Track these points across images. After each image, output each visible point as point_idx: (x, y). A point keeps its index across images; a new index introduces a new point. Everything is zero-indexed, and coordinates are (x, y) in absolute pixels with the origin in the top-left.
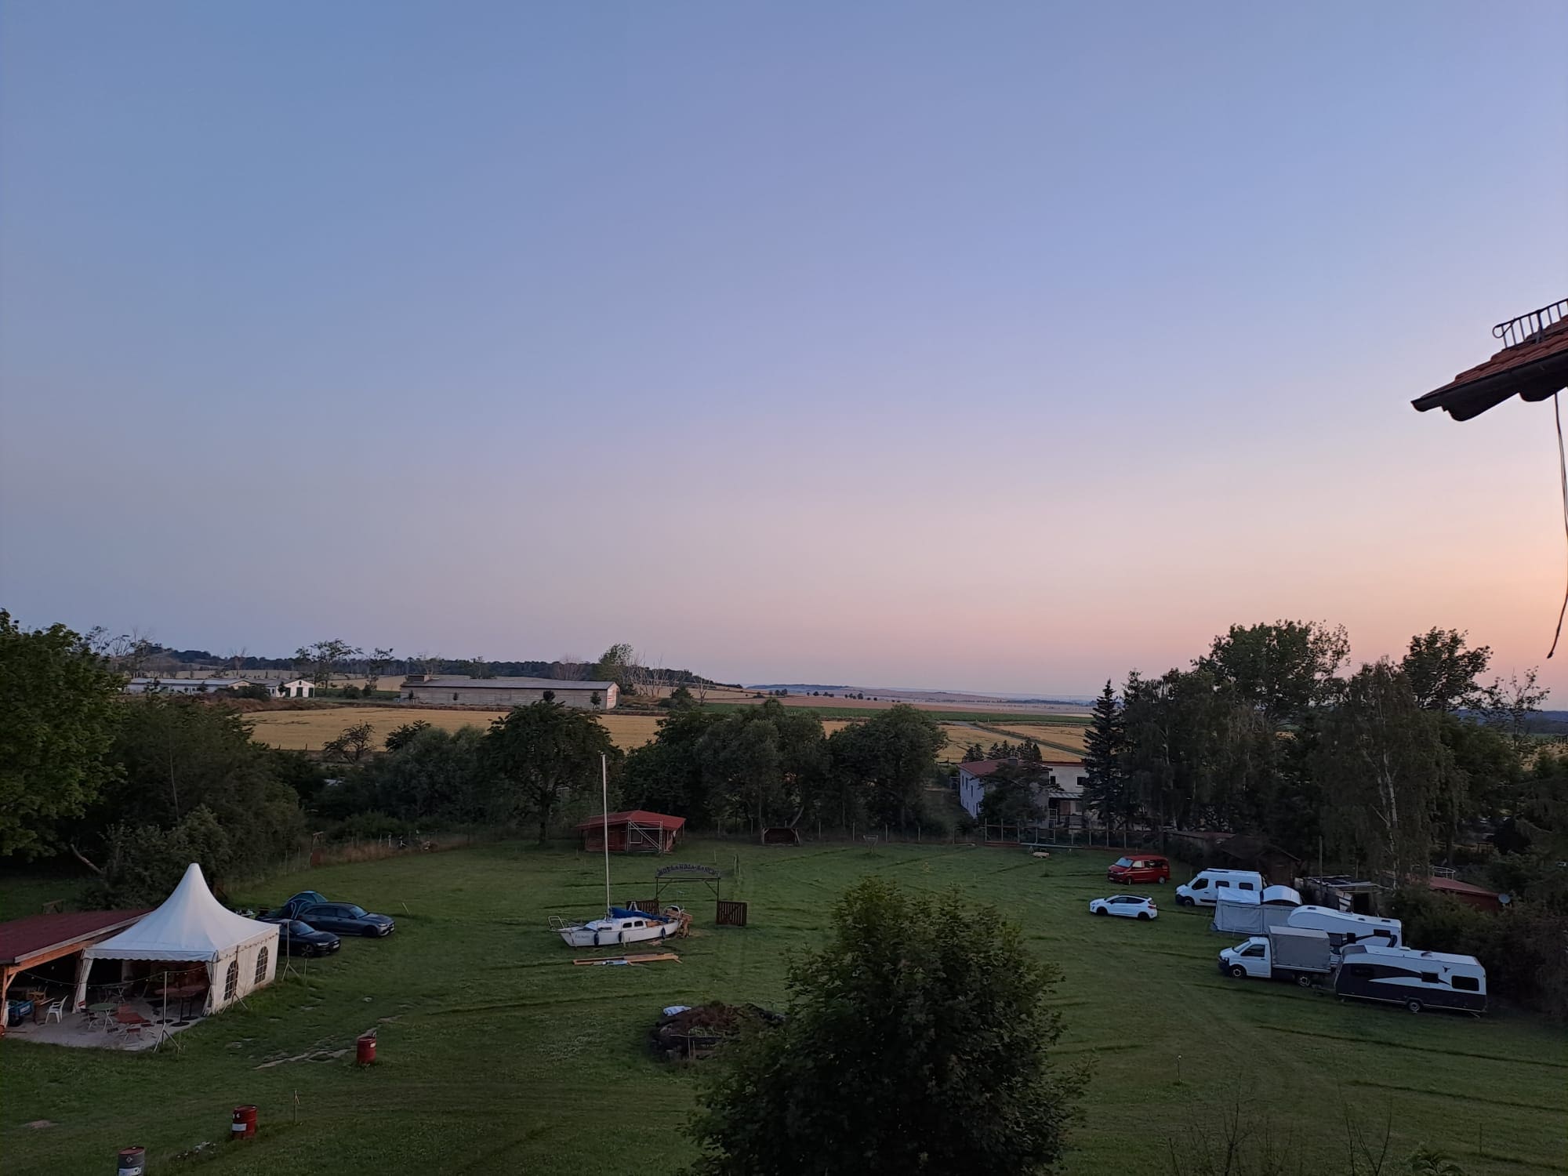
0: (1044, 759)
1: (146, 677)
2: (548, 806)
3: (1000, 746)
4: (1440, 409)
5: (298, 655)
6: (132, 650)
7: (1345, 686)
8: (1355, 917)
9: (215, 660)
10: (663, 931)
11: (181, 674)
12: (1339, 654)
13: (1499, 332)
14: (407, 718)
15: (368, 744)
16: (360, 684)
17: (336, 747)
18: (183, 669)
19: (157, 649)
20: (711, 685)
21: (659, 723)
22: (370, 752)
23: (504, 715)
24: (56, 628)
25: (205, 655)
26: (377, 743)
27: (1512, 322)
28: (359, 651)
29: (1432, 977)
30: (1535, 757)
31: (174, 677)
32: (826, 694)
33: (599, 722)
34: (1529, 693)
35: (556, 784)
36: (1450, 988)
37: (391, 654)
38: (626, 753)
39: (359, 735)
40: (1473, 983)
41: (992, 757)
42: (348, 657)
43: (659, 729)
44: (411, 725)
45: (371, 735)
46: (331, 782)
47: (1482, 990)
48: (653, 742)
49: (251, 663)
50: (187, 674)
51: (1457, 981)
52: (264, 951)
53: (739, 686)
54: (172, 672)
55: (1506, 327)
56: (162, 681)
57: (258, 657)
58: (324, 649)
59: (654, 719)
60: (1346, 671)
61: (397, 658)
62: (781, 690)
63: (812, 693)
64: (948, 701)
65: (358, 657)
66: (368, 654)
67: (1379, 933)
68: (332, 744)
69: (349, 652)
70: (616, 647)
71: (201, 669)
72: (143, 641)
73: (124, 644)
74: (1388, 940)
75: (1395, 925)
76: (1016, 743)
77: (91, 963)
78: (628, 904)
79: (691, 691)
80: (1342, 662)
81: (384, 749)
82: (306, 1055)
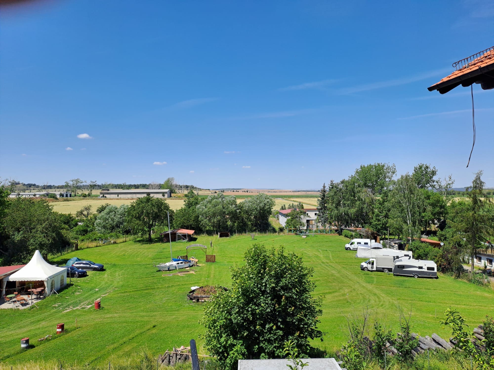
0: (304, 208)
1: (15, 192)
2: (151, 228)
3: (291, 205)
4: (436, 90)
5: (65, 184)
6: (10, 184)
7: (396, 183)
8: (399, 251)
9: (38, 187)
10: (190, 264)
11: (27, 191)
12: (393, 173)
13: (454, 65)
14: (103, 202)
15: (90, 211)
16: (87, 192)
17: (81, 213)
18: (27, 189)
19: (18, 183)
20: (200, 189)
21: (185, 201)
22: (91, 214)
23: (135, 201)
25: (34, 185)
26: (94, 211)
27: (459, 62)
28: (86, 182)
29: (421, 268)
30: (451, 202)
31: (25, 192)
32: (236, 191)
33: (166, 202)
34: (450, 182)
35: (153, 222)
36: (426, 270)
37: (96, 183)
38: (175, 211)
39: (87, 209)
40: (433, 269)
41: (289, 208)
42: (82, 184)
43: (184, 203)
44: (104, 205)
45: (91, 208)
46: (80, 223)
47: (436, 270)
48: (183, 208)
49: (50, 187)
50: (29, 191)
51: (429, 268)
52: (63, 276)
53: (209, 190)
54: (24, 191)
55: (457, 64)
56: (21, 193)
57: (52, 185)
58: (74, 182)
59: (183, 200)
60: (396, 178)
61: (98, 184)
62: (222, 190)
63: (232, 191)
64: (275, 192)
65: (85, 184)
66: (88, 183)
67: (405, 255)
68: (79, 212)
69: (82, 183)
70: (169, 179)
71: (33, 189)
72: (13, 181)
73: (7, 182)
74: (408, 257)
75: (410, 253)
76: (296, 204)
77: (6, 283)
78: (178, 257)
79: (194, 191)
80: (394, 175)
81: (96, 213)
82: (78, 307)
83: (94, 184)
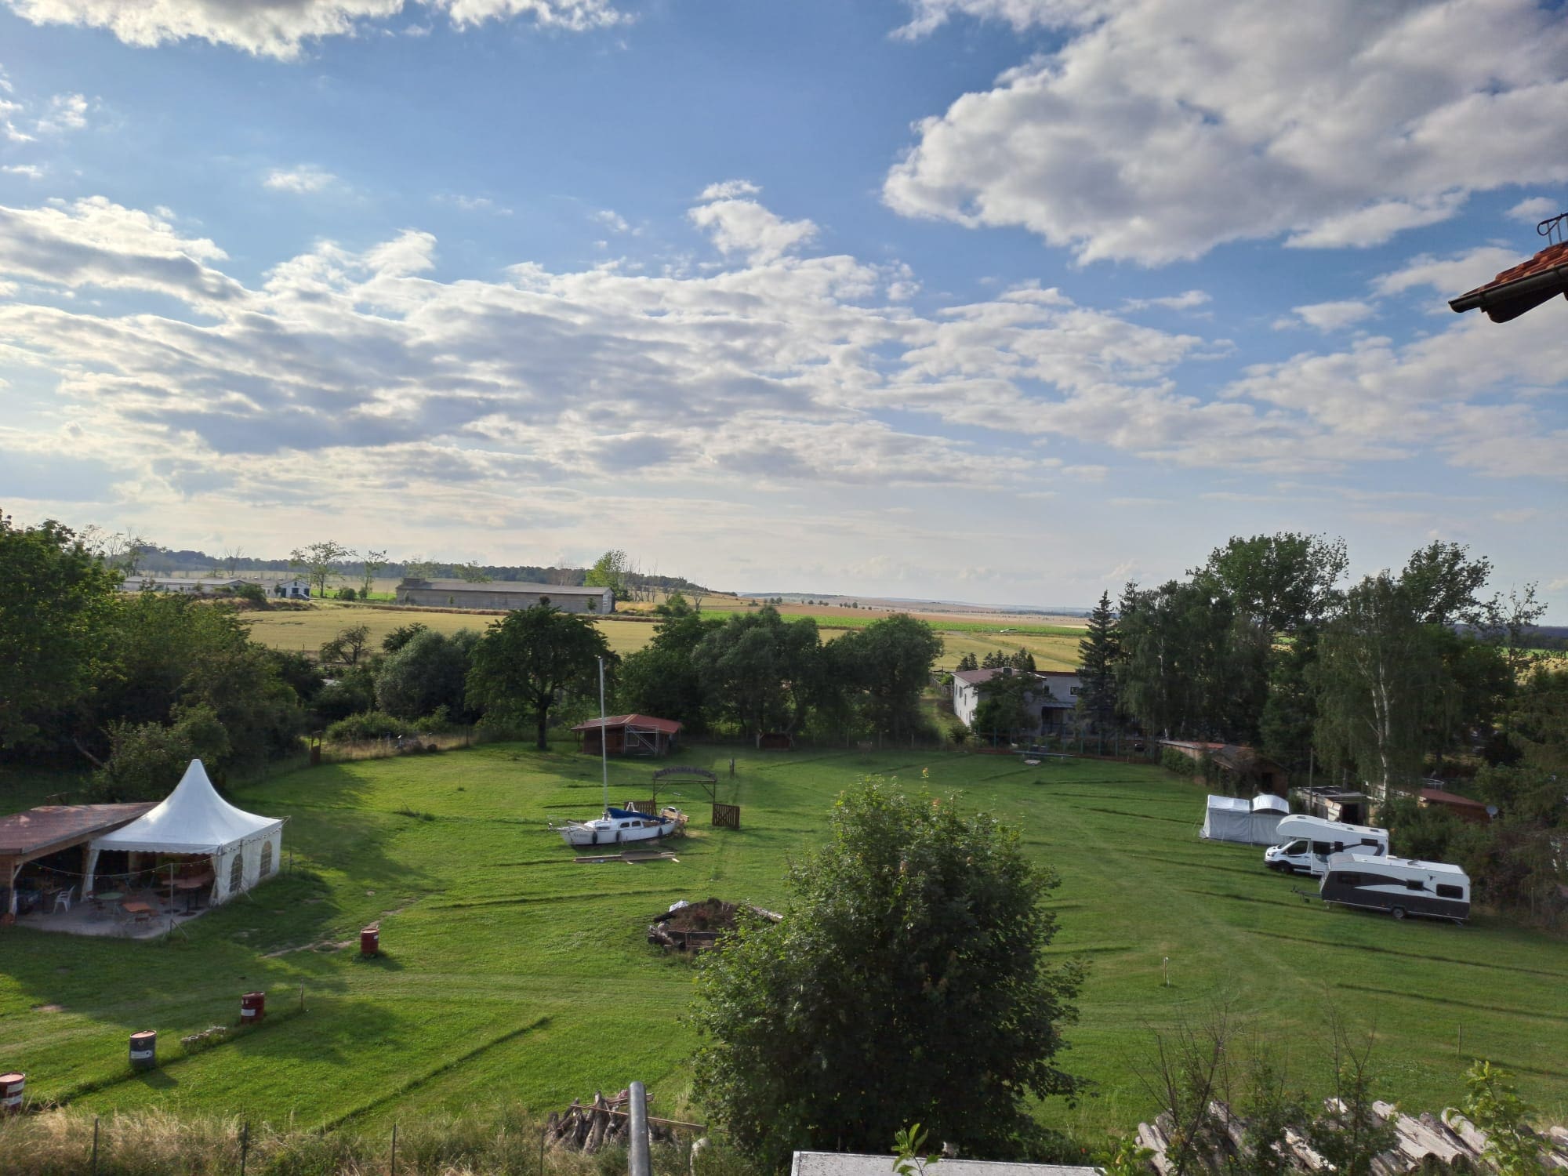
0: (1038, 668)
1: (140, 575)
2: (545, 708)
3: (995, 656)
4: (1478, 310)
5: (292, 557)
6: (127, 549)
7: (1345, 599)
8: (1344, 827)
9: (210, 561)
10: (660, 831)
11: (176, 574)
12: (1338, 567)
13: (1544, 228)
14: (405, 619)
15: (365, 646)
16: (356, 586)
17: (333, 650)
18: (178, 569)
19: (152, 550)
20: (706, 592)
21: (656, 629)
22: (366, 654)
23: (500, 618)
24: (50, 524)
25: (200, 556)
26: (375, 644)
27: (1559, 218)
28: (354, 553)
29: (1417, 885)
30: (1531, 672)
31: (169, 576)
32: (821, 603)
33: (596, 627)
34: (1528, 608)
35: (553, 688)
36: (1434, 896)
37: (386, 556)
38: (623, 658)
39: (356, 636)
40: (1457, 892)
41: (986, 667)
42: (343, 560)
43: (656, 635)
44: (407, 627)
45: (368, 637)
46: (329, 682)
47: (1466, 898)
48: (650, 647)
49: (247, 564)
50: (183, 574)
51: (1442, 890)
52: (268, 845)
53: (734, 594)
54: (168, 571)
55: (1551, 224)
56: (158, 580)
57: (253, 559)
58: (318, 551)
59: (650, 626)
60: (1344, 584)
61: (391, 561)
62: (775, 598)
63: (806, 602)
64: (943, 611)
65: (353, 559)
66: (362, 557)
67: (1367, 842)
68: (329, 645)
69: (344, 553)
70: (610, 554)
71: (196, 569)
72: (138, 540)
73: (119, 542)
74: (1375, 849)
75: (1382, 835)
76: (1010, 653)
77: (97, 854)
78: (626, 804)
79: (686, 598)
80: (1340, 575)
81: (381, 651)
82: (311, 945)
83: (380, 560)
